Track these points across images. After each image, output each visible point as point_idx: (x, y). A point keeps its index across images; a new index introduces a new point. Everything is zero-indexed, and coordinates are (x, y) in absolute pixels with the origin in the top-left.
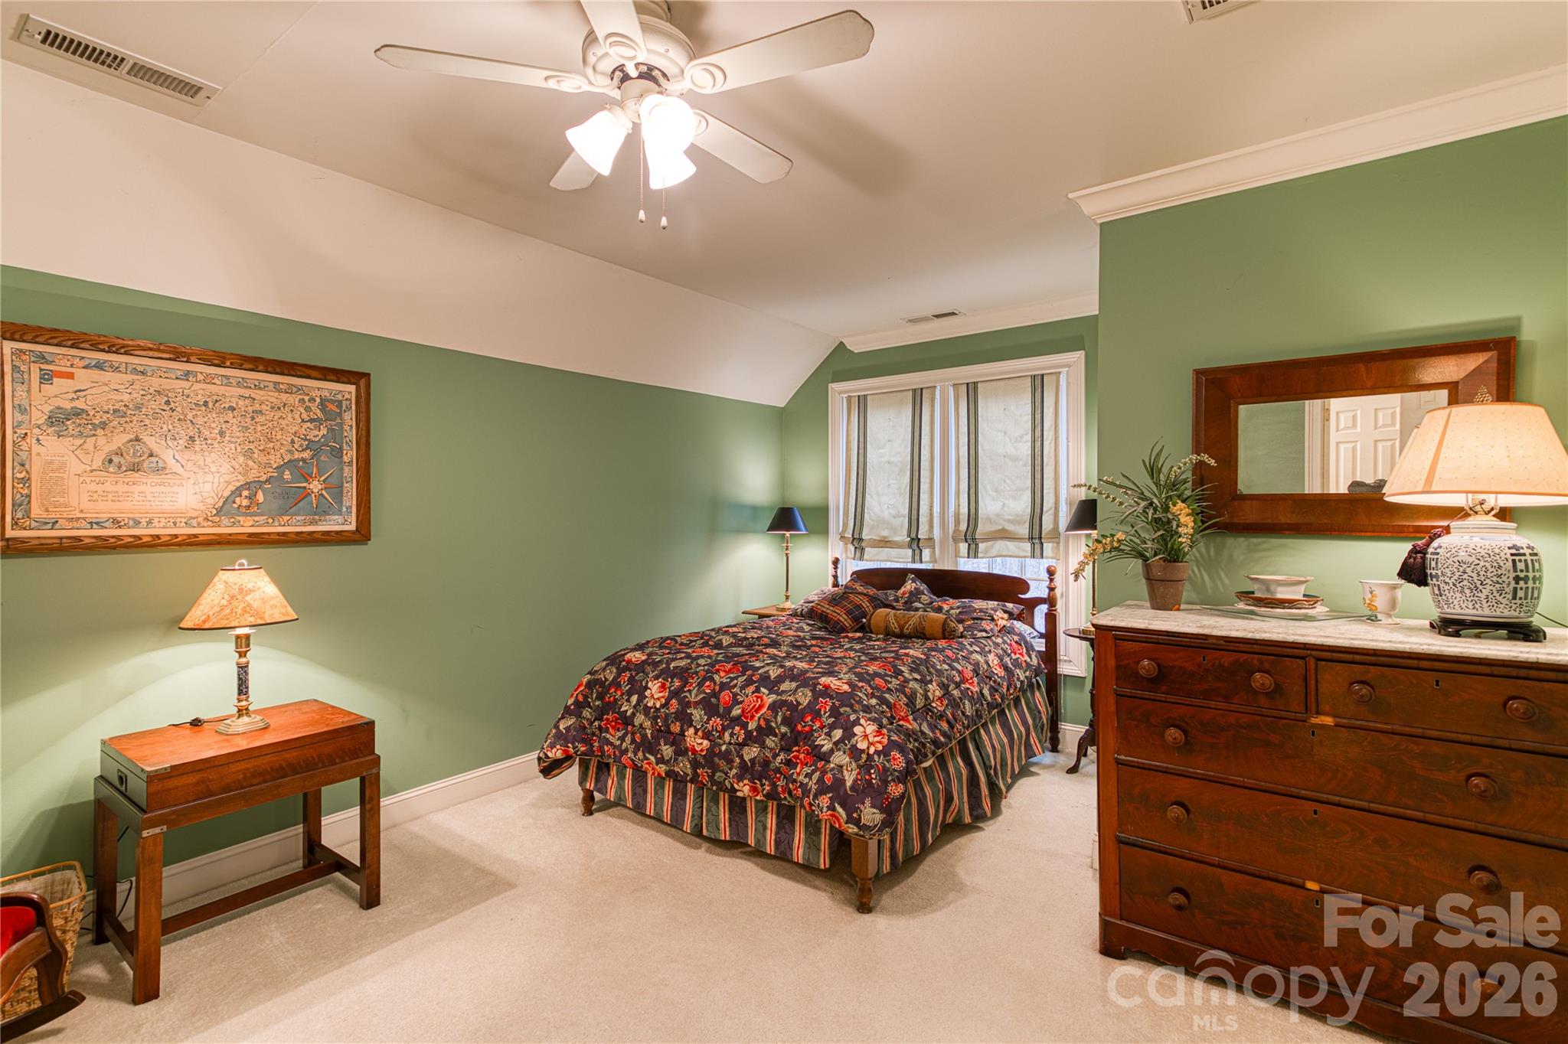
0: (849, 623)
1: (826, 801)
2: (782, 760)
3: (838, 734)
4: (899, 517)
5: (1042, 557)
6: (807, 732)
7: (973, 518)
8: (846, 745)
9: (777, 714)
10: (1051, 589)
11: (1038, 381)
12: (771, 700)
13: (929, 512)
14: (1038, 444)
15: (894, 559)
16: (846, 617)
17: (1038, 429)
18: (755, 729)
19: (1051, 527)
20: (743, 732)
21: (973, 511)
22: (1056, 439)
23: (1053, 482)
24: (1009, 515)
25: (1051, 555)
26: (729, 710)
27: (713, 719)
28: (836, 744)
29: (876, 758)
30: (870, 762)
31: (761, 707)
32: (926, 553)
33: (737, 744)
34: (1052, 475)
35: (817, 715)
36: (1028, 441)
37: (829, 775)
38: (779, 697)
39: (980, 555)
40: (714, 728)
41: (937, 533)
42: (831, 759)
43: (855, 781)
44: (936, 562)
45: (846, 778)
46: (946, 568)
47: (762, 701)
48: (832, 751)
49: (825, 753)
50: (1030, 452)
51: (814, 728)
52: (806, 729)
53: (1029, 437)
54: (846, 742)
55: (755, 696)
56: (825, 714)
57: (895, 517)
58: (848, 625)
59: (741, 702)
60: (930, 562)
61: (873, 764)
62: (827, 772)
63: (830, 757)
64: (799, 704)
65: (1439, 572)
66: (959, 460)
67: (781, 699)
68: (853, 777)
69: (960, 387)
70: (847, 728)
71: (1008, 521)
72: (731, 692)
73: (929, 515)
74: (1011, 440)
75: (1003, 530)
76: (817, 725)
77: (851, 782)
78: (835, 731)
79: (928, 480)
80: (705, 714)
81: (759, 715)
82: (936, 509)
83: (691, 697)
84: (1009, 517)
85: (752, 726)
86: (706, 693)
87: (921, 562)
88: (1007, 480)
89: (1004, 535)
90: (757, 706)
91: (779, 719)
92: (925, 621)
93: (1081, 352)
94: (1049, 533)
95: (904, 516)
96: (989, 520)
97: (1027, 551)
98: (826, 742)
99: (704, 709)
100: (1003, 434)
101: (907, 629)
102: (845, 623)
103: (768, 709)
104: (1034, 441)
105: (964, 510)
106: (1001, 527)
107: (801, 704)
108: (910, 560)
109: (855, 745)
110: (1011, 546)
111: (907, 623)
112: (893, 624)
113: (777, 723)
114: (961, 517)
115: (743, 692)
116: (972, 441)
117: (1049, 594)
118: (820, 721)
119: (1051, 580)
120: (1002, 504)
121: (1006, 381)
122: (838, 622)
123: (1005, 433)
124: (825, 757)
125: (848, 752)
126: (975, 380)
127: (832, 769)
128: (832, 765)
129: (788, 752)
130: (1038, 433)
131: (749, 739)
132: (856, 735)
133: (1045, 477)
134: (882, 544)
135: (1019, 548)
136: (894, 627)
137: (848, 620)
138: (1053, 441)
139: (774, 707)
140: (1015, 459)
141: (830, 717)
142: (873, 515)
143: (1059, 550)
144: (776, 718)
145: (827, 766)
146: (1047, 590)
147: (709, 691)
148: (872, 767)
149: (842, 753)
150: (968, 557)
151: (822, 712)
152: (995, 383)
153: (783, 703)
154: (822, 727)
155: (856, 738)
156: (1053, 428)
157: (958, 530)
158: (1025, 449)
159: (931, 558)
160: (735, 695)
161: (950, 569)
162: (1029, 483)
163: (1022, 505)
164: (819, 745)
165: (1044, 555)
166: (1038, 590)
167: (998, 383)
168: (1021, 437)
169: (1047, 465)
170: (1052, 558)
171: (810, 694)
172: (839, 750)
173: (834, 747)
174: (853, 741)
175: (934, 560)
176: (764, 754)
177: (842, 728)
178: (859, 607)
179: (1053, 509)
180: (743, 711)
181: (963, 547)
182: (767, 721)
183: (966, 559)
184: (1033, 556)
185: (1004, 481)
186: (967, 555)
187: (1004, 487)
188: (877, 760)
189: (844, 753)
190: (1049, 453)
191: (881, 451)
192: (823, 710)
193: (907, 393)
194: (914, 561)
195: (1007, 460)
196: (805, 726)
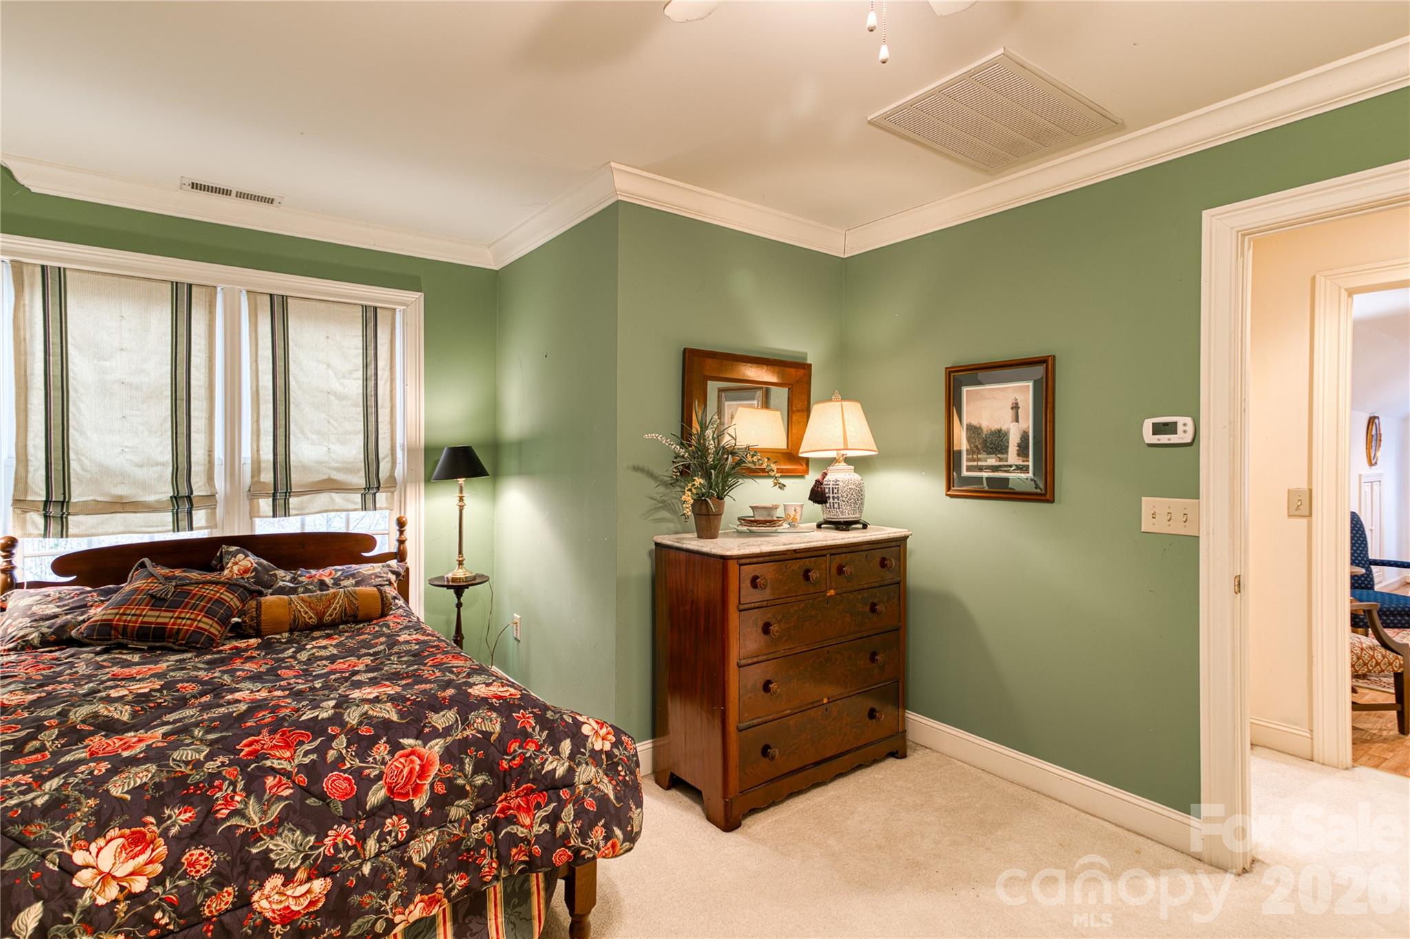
0: (217, 630)
1: (599, 832)
2: (483, 825)
3: (566, 746)
4: (152, 466)
5: (375, 509)
6: (520, 765)
7: (282, 465)
8: (584, 754)
9: (462, 763)
10: (401, 542)
11: (371, 314)
12: (437, 749)
13: (207, 457)
14: (371, 384)
15: (137, 529)
16: (210, 622)
17: (372, 367)
18: (428, 805)
19: (388, 474)
20: (405, 820)
21: (281, 457)
22: (392, 380)
23: (389, 426)
24: (337, 462)
25: (384, 505)
26: (360, 800)
27: (330, 833)
28: (572, 757)
29: (616, 751)
30: (612, 760)
31: (424, 770)
32: (200, 516)
33: (393, 847)
34: (388, 419)
35: (525, 736)
36: (359, 379)
37: (588, 800)
38: (449, 739)
39: (292, 512)
40: (341, 846)
41: (220, 484)
42: (576, 779)
43: (614, 789)
44: (215, 526)
45: (606, 792)
46: (236, 534)
47: (420, 758)
48: (571, 771)
49: (563, 777)
50: (361, 391)
51: (528, 755)
52: (516, 762)
53: (360, 374)
54: (582, 750)
55: (401, 757)
56: (534, 730)
57: (140, 466)
58: (217, 633)
59: (379, 777)
60: (206, 528)
61: (615, 760)
62: (583, 798)
63: (574, 780)
64: (486, 735)
65: (840, 495)
66: (257, 391)
67: (454, 740)
68: (610, 787)
69: (259, 297)
70: (573, 733)
71: (337, 469)
72: (345, 771)
73: (207, 462)
74: (336, 374)
75: (330, 480)
76: (532, 748)
77: (612, 792)
78: (563, 743)
79: (205, 415)
80: (306, 833)
81: (430, 779)
82: (219, 453)
83: (249, 820)
84: (336, 465)
85: (419, 803)
86: (286, 798)
87: (191, 528)
88: (331, 421)
89: (330, 486)
90: (417, 768)
91: (469, 768)
92: (356, 599)
93: (420, 294)
94: (386, 481)
95: (163, 464)
96: (305, 468)
97: (357, 503)
98: (555, 763)
99: (298, 826)
100: (325, 366)
101: (331, 615)
102: (212, 630)
103: (442, 762)
104: (366, 380)
105: (267, 455)
106: (325, 477)
107: (491, 734)
108: (171, 528)
109: (593, 749)
110: (338, 498)
111: (329, 606)
112: (306, 613)
113: (466, 776)
114: (263, 465)
115: (371, 759)
116: (280, 368)
117: (399, 548)
118: (533, 742)
119: (401, 532)
120: (325, 449)
121: (328, 305)
122: (199, 632)
123: (329, 366)
124: (568, 781)
125: (590, 761)
126: (284, 293)
127: (586, 792)
128: (581, 787)
129: (490, 809)
130: (371, 371)
131: (419, 823)
132: (588, 736)
133: (379, 420)
134: (118, 508)
135: (348, 500)
136: (310, 617)
137: (215, 625)
138: (388, 383)
139: (449, 756)
140: (341, 397)
141: (542, 730)
142: (86, 462)
143: (393, 499)
144: (462, 770)
145: (577, 791)
146: (397, 543)
147: (290, 791)
148: (618, 764)
149: (584, 765)
150: (274, 516)
151: (530, 730)
152: (314, 303)
153: (464, 744)
154: (539, 748)
155: (590, 741)
156: (388, 368)
157: (259, 482)
158: (355, 387)
159: (207, 521)
160: (357, 773)
161: (241, 534)
162: (360, 426)
163: (353, 451)
164: (548, 772)
165: (377, 506)
166: (385, 545)
167: (318, 304)
168: (351, 373)
169: (382, 407)
170: (386, 509)
171: (494, 715)
172: (579, 764)
173: (572, 763)
174: (589, 745)
175: (212, 525)
176: (449, 834)
177: (568, 737)
178: (220, 601)
179: (390, 456)
180: (390, 790)
181: (265, 504)
182: (449, 782)
183: (272, 519)
184: (365, 508)
185: (329, 422)
186: (271, 514)
187: (329, 430)
188: (617, 753)
189: (587, 764)
190: (384, 395)
191: (107, 364)
192: (528, 727)
193: (163, 285)
194: (177, 528)
195: (332, 398)
196: (514, 759)
